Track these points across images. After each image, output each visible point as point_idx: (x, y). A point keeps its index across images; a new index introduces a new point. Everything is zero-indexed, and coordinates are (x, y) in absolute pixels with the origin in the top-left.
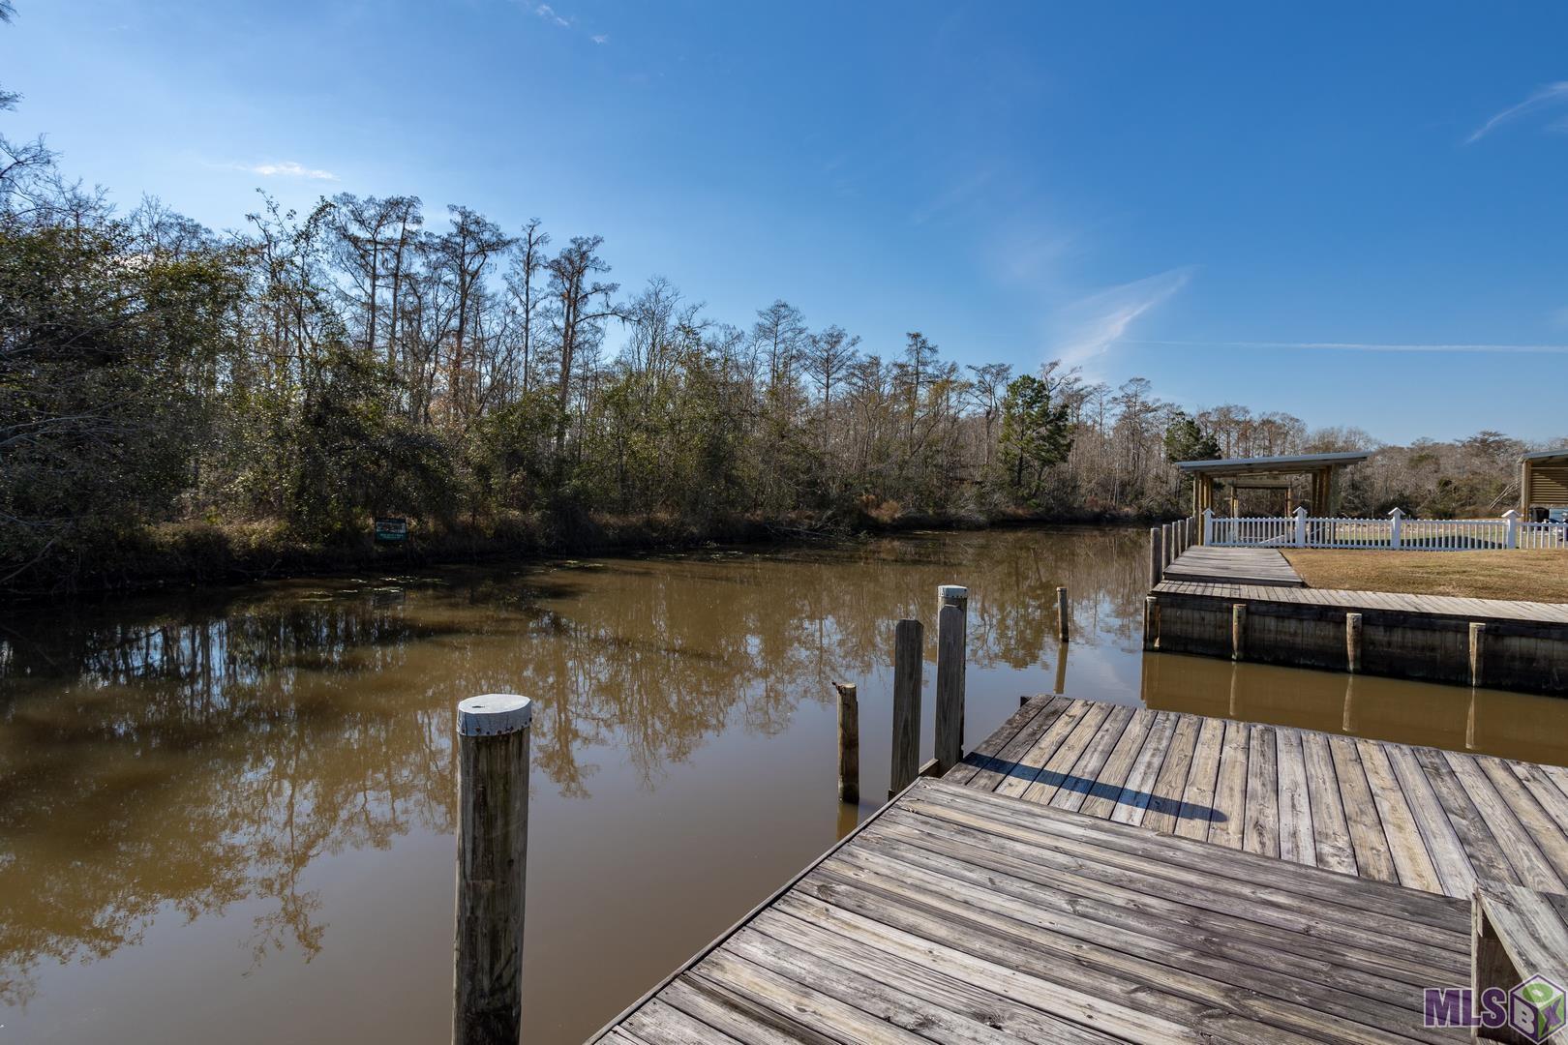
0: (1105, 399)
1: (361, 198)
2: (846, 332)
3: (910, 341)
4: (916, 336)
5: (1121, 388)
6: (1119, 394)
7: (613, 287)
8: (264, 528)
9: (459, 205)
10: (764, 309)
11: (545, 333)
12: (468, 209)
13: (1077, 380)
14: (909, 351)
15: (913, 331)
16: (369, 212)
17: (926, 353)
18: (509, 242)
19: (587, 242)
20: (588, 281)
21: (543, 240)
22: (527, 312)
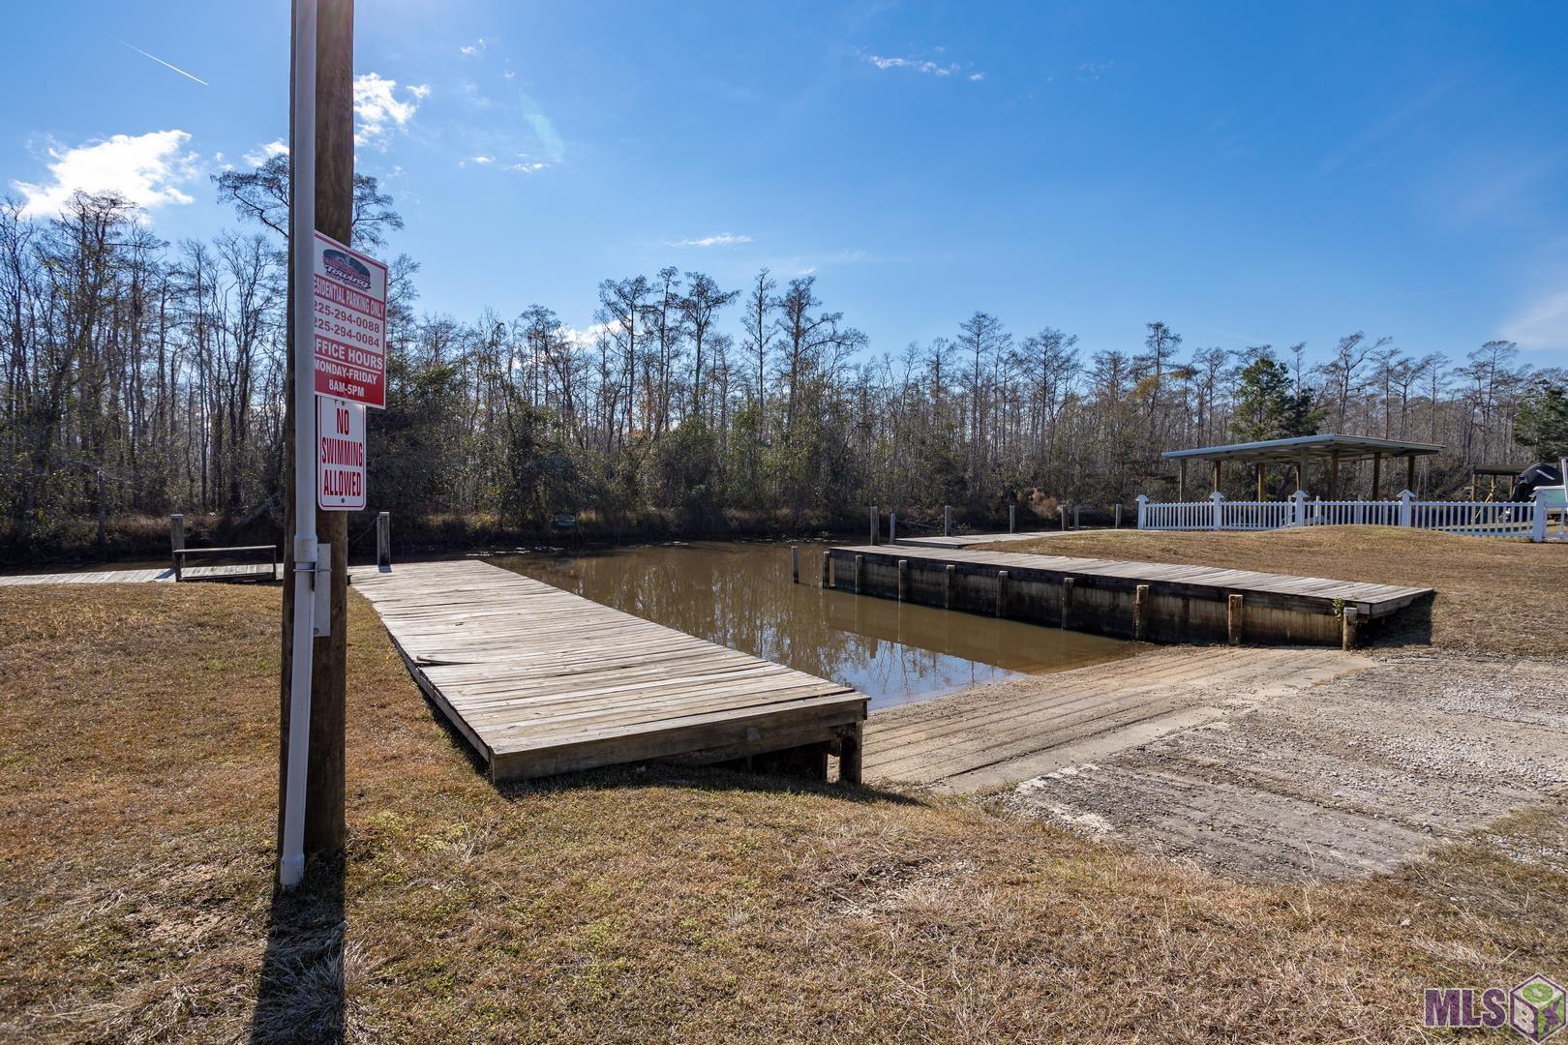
0: (1439, 372)
1: (618, 281)
2: (1061, 332)
3: (1152, 332)
4: (1158, 326)
5: (1471, 356)
6: (1466, 364)
7: (839, 316)
8: (488, 518)
9: (692, 271)
10: (965, 322)
11: (775, 361)
12: (700, 273)
13: (1393, 353)
14: (1149, 343)
15: (1154, 322)
16: (627, 289)
17: (1168, 344)
18: (733, 294)
19: (803, 282)
20: (812, 313)
21: (772, 285)
22: (761, 347)
